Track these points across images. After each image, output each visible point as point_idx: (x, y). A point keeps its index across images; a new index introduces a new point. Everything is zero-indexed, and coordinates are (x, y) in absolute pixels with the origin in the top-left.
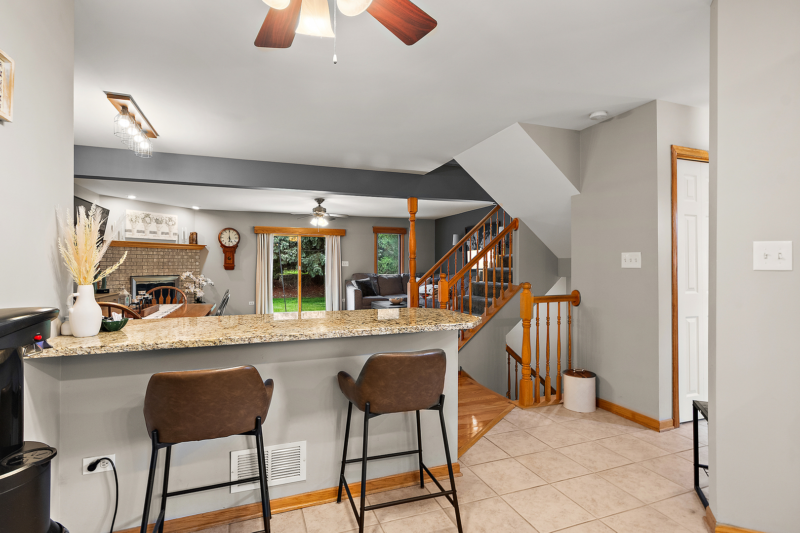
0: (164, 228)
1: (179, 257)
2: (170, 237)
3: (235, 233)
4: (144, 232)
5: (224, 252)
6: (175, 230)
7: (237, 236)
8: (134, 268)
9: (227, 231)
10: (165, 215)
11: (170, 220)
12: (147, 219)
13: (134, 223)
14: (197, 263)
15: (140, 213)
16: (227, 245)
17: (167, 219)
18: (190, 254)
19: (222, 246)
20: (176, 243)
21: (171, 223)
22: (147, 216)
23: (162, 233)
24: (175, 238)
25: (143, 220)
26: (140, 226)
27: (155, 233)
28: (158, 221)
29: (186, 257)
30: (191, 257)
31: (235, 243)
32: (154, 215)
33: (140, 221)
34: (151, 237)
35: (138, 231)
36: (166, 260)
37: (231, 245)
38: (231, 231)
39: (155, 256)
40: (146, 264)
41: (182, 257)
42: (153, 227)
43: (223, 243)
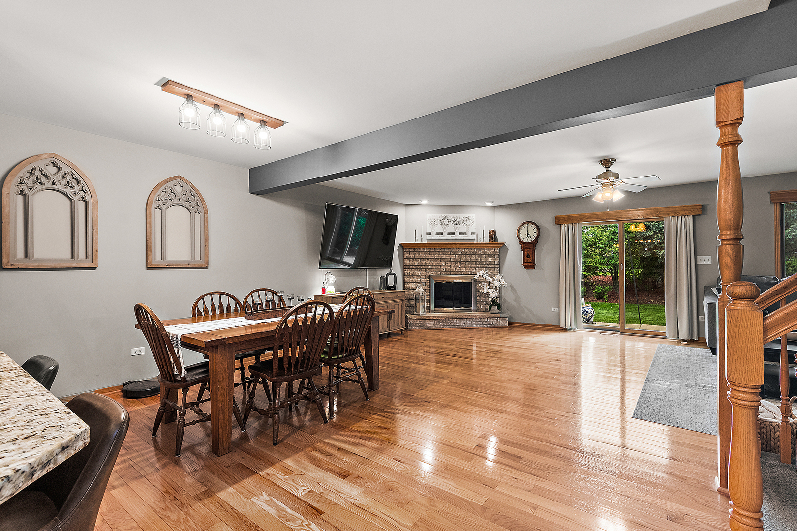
0: (461, 228)
1: (477, 256)
2: (468, 236)
3: (534, 226)
4: (442, 234)
5: (523, 249)
6: (473, 229)
7: (536, 230)
8: (433, 267)
9: (526, 226)
10: (462, 216)
11: (468, 219)
12: (446, 221)
13: (434, 226)
14: (497, 262)
15: (438, 215)
16: (525, 241)
17: (465, 219)
18: (488, 253)
19: (521, 242)
20: (475, 242)
21: (468, 223)
22: (445, 218)
23: (460, 233)
24: (474, 237)
25: (442, 222)
26: (439, 228)
27: (453, 233)
28: (455, 222)
29: (484, 256)
30: (489, 256)
31: (534, 238)
32: (452, 216)
33: (439, 223)
34: (450, 237)
35: (437, 233)
36: (462, 260)
37: (530, 240)
38: (530, 225)
39: (452, 257)
40: (444, 263)
41: (480, 256)
42: (451, 228)
43: (522, 239)
